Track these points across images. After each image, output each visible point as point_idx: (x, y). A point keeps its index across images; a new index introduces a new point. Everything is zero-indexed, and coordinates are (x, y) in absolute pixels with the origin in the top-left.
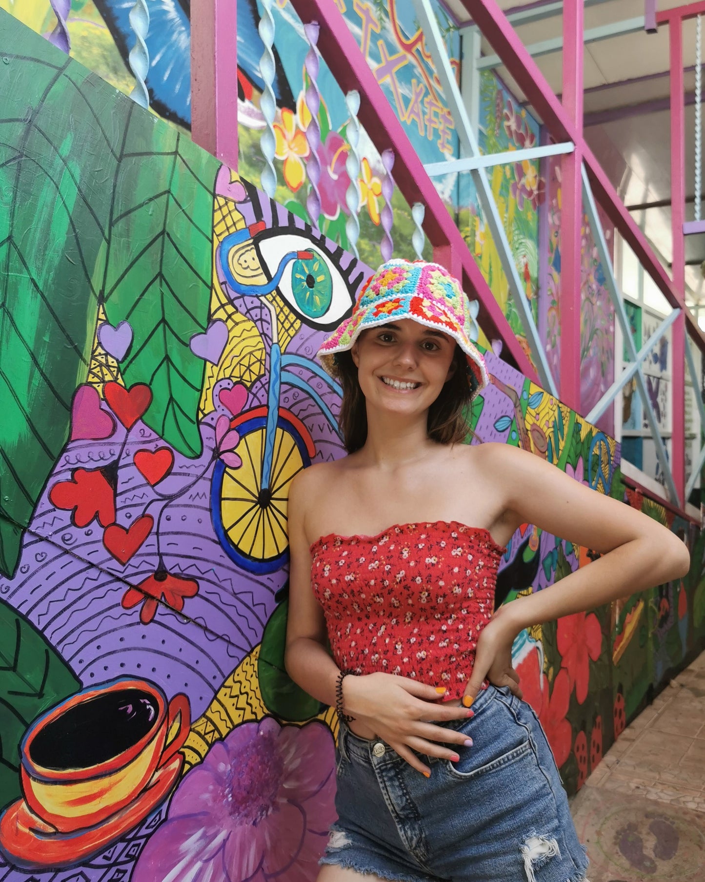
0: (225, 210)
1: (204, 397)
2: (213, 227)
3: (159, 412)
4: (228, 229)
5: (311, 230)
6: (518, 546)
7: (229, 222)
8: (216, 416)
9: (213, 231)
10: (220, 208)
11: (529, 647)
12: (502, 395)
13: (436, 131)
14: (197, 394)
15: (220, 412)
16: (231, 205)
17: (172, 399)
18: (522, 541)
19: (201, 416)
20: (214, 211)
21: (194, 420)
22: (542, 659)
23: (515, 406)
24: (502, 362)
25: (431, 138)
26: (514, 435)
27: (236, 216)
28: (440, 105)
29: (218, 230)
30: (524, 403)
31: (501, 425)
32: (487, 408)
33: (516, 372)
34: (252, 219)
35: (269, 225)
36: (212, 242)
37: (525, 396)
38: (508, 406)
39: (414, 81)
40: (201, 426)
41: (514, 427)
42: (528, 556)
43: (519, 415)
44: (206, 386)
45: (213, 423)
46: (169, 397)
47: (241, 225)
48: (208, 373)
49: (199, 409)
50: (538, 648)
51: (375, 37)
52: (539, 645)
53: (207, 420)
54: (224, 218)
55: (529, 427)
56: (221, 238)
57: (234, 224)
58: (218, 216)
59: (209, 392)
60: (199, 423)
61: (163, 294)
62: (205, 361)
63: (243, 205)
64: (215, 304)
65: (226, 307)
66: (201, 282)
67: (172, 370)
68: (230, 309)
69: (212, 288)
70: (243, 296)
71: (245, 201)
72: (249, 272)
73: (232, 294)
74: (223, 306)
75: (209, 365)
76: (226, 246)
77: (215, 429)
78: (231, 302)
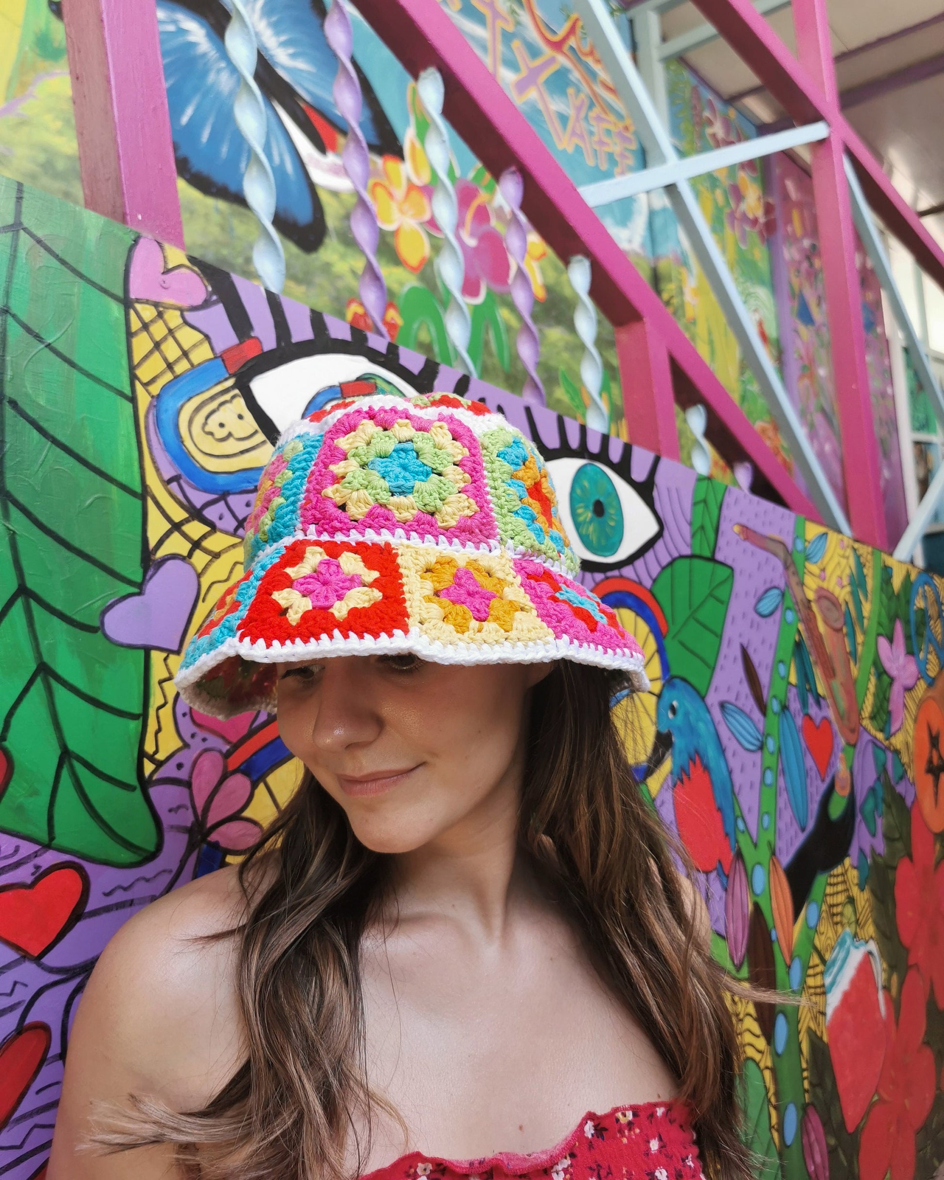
0: (158, 330)
1: (152, 726)
2: (132, 369)
3: (35, 793)
4: (170, 366)
5: (365, 339)
6: (818, 798)
7: (171, 351)
8: (187, 758)
9: (133, 377)
10: (145, 327)
11: (856, 957)
12: (762, 555)
13: (610, 156)
14: (134, 726)
15: (197, 746)
16: (173, 318)
17: (66, 755)
18: (823, 787)
19: (149, 767)
20: (130, 335)
21: (133, 780)
22: (879, 968)
23: (786, 567)
24: (756, 499)
25: (604, 166)
26: (790, 616)
27: (188, 336)
28: (611, 117)
29: (145, 374)
30: (798, 558)
31: (766, 606)
32: (741, 584)
33: (780, 510)
34: (226, 337)
35: (269, 343)
36: (133, 399)
37: (800, 546)
38: (774, 570)
39: (570, 90)
40: (153, 792)
41: (789, 602)
42: (836, 810)
43: (793, 580)
44: (156, 700)
45: (183, 774)
46: (58, 752)
47: (202, 354)
48: (158, 671)
49: (142, 754)
50: (870, 953)
51: (509, 38)
52: (873, 946)
53: (168, 771)
54: (157, 345)
55: (811, 595)
56: (155, 389)
57: (185, 354)
58: (142, 344)
59: (166, 714)
60: (144, 783)
61: (13, 537)
62: (147, 650)
63: (201, 313)
64: (157, 527)
65: (186, 528)
66: (114, 489)
67: (60, 692)
68: (196, 529)
69: (144, 494)
70: (223, 496)
71: (206, 304)
72: (232, 446)
73: (198, 498)
74: (176, 527)
75: (157, 657)
76: (169, 404)
77: (188, 784)
78: (196, 514)
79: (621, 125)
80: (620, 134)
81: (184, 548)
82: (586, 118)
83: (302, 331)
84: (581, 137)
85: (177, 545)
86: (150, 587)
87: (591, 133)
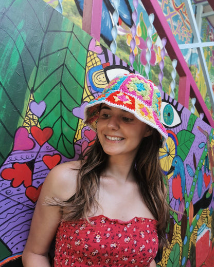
0: (92, 57)
1: (77, 133)
2: (86, 63)
3: (56, 139)
4: (93, 64)
5: (129, 67)
6: (204, 192)
7: (94, 62)
8: (82, 141)
9: (86, 65)
10: (90, 56)
11: (206, 230)
12: (202, 134)
13: (185, 38)
14: (74, 132)
15: (84, 139)
16: (95, 55)
17: (62, 134)
18: (206, 190)
19: (75, 141)
20: (87, 57)
21: (72, 142)
22: (211, 235)
23: (207, 139)
24: (203, 122)
25: (183, 40)
26: (206, 150)
27: (97, 59)
28: (187, 29)
29: (88, 65)
30: (211, 138)
31: (201, 146)
32: (196, 139)
33: (209, 126)
34: (104, 61)
35: (111, 64)
36: (85, 69)
37: (211, 135)
38: (204, 139)
39: (178, 21)
40: (75, 145)
41: (206, 147)
42: (208, 196)
43: (208, 142)
44: (79, 128)
45: (81, 144)
46: (61, 133)
47: (99, 63)
48: (80, 123)
49: (74, 138)
50: (209, 231)
51: (166, 6)
52: (210, 229)
53: (78, 142)
54: (92, 60)
55: (212, 147)
56: (90, 68)
57: (96, 63)
58: (89, 59)
59: (80, 131)
60: (74, 144)
61: (61, 90)
62: (79, 118)
63: (100, 55)
64: (85, 95)
65: (90, 97)
66: (79, 86)
67: (63, 122)
68: (92, 97)
69: (84, 88)
70: (98, 92)
71: (101, 54)
72: (101, 83)
73: (93, 92)
74: (88, 96)
75: (80, 120)
76: (92, 72)
77: (81, 146)
78: (92, 94)
79: (189, 31)
80: (188, 33)
81: (89, 100)
82: (181, 28)
83: (118, 63)
84: (179, 33)
85: (88, 99)
86: (81, 106)
87: (181, 32)
